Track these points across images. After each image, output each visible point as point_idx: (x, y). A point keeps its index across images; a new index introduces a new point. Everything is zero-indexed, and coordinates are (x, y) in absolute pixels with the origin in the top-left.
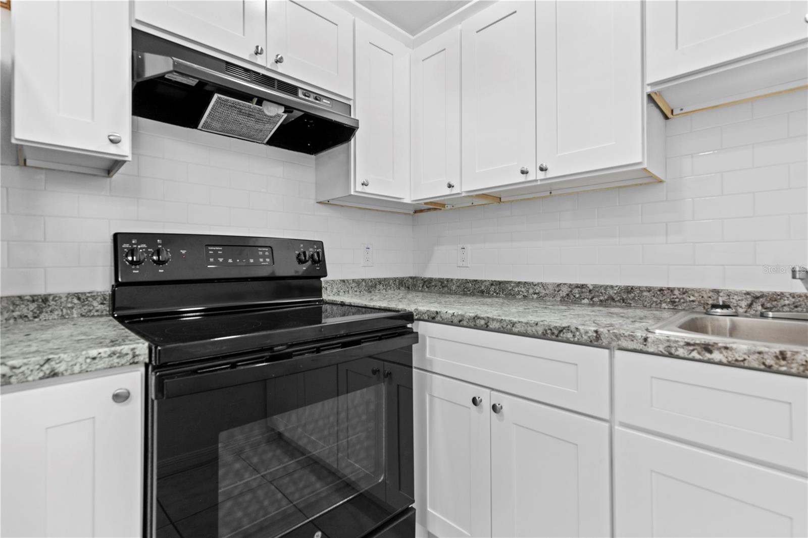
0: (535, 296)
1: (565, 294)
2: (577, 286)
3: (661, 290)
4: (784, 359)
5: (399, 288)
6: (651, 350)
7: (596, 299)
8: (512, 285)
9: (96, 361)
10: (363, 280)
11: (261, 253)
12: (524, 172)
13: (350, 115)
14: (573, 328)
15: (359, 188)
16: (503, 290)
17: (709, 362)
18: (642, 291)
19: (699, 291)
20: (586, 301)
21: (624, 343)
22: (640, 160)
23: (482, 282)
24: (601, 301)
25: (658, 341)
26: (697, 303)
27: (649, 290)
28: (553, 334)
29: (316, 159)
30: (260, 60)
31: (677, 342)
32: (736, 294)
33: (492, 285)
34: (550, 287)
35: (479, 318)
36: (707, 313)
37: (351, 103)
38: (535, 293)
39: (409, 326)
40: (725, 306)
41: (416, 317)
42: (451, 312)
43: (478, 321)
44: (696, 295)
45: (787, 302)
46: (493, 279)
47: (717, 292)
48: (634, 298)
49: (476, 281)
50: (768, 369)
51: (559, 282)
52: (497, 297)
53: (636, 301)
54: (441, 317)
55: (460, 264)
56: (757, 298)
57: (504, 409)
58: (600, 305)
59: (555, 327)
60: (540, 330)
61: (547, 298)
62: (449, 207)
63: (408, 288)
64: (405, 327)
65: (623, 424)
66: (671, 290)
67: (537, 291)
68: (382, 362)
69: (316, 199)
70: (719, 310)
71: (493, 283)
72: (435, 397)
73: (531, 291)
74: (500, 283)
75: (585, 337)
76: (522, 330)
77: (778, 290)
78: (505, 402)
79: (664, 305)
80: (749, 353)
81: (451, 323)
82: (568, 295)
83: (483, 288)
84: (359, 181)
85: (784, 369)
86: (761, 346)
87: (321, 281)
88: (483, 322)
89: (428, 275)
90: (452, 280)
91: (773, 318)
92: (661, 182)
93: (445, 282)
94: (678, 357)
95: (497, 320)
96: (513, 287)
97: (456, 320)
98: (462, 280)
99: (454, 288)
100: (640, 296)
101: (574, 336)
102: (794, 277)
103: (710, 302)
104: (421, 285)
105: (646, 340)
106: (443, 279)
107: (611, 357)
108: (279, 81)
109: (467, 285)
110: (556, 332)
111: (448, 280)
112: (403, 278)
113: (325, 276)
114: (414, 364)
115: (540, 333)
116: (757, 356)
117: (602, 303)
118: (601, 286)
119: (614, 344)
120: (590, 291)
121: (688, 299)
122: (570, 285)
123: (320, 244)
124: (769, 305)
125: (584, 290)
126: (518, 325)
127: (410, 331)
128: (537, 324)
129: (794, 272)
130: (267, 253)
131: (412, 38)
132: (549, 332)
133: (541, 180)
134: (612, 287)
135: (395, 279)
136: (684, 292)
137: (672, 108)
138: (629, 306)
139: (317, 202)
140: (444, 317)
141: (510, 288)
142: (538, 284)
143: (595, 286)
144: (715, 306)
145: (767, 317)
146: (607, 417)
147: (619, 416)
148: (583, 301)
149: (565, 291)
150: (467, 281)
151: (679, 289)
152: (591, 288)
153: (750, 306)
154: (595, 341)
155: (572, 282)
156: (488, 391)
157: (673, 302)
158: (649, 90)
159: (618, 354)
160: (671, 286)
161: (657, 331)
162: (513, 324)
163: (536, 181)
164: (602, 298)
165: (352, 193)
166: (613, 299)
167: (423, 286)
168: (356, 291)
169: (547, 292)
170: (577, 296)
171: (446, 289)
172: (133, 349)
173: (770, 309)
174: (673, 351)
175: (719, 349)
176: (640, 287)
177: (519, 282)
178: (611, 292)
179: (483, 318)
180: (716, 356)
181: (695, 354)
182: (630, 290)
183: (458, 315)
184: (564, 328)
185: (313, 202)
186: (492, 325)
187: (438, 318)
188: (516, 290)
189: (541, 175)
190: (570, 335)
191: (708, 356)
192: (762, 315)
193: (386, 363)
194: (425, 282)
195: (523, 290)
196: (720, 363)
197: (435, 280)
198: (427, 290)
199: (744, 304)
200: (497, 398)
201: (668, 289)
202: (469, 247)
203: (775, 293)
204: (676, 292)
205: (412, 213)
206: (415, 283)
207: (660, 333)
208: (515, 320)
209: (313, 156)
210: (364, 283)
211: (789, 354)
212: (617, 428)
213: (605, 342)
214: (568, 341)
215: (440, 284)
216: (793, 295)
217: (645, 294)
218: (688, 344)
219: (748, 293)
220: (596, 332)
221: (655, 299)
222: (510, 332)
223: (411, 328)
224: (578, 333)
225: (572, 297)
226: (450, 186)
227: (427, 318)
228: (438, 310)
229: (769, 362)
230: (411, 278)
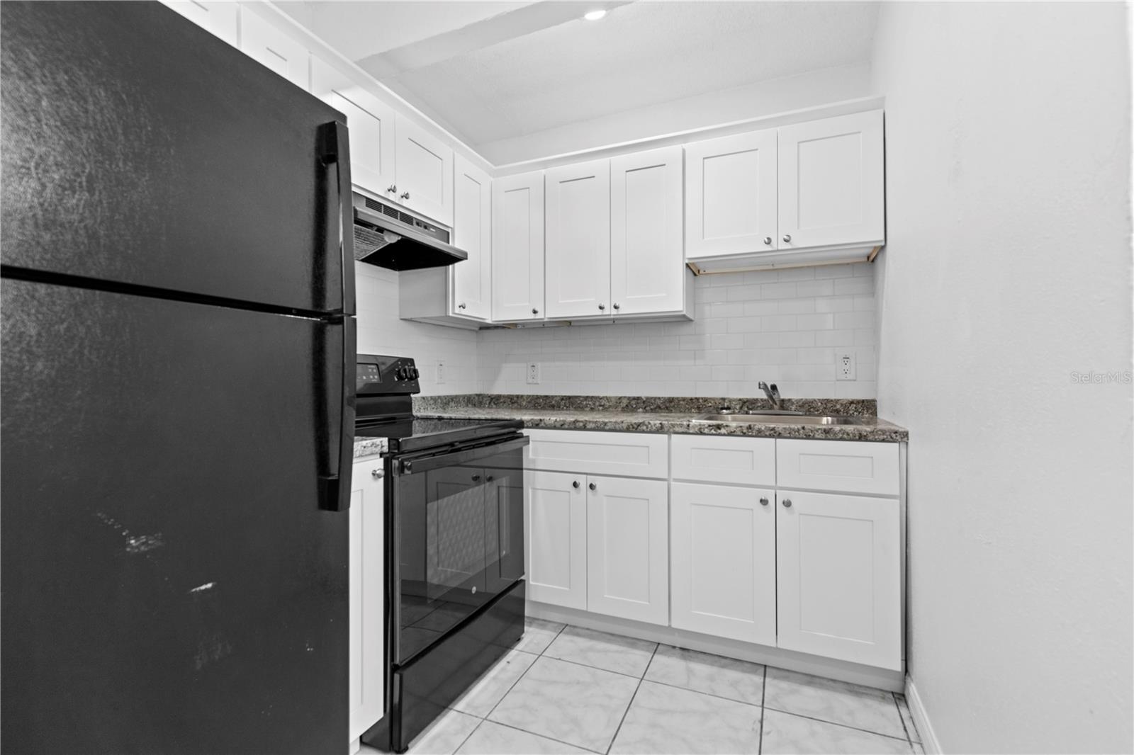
0: (601, 408)
1: (625, 405)
2: (634, 399)
3: (691, 399)
4: (750, 428)
5: (467, 406)
6: (691, 431)
7: (648, 408)
8: (581, 399)
9: (366, 449)
10: (439, 397)
11: (370, 370)
12: (601, 308)
13: (448, 243)
14: (646, 423)
15: (457, 310)
16: (573, 404)
17: (720, 435)
18: (679, 401)
19: (713, 399)
20: (641, 410)
21: (677, 429)
22: (681, 309)
23: (553, 397)
24: (651, 409)
25: (694, 426)
26: (712, 408)
27: (684, 399)
28: (633, 428)
29: (400, 276)
30: (391, 196)
31: (704, 425)
32: (734, 400)
33: (562, 399)
34: (613, 400)
35: (578, 421)
36: (719, 413)
37: (450, 230)
38: (600, 406)
39: (519, 431)
40: (728, 408)
41: (525, 425)
42: (553, 419)
43: (577, 424)
44: (712, 402)
45: (759, 404)
46: (564, 395)
47: (724, 399)
48: (674, 406)
49: (546, 396)
50: (744, 435)
51: (620, 396)
52: (566, 410)
53: (675, 408)
54: (545, 423)
55: (530, 380)
56: (745, 402)
57: (598, 487)
58: (652, 412)
59: (635, 423)
60: (625, 426)
61: (611, 409)
62: (520, 327)
63: (475, 405)
64: (515, 432)
65: (675, 480)
66: (697, 399)
67: (602, 404)
68: (482, 470)
69: (400, 316)
70: (724, 411)
71: (563, 398)
72: (538, 489)
73: (597, 404)
74: (570, 398)
75: (654, 428)
76: (612, 427)
77: (755, 397)
78: (597, 481)
79: (693, 410)
80: (737, 427)
81: (554, 428)
82: (627, 406)
83: (553, 402)
84: (458, 303)
85: (750, 434)
86: (742, 424)
87: (411, 398)
88: (581, 424)
89: (496, 391)
90: (522, 396)
91: (752, 414)
92: (691, 320)
93: (515, 399)
94: (705, 434)
95: (593, 422)
96: (582, 401)
97: (558, 425)
98: (533, 396)
99: (524, 403)
100: (678, 404)
101: (647, 428)
102: (760, 388)
103: (720, 406)
104: (488, 402)
105: (688, 425)
106: (513, 396)
107: (669, 439)
108: (401, 213)
109: (538, 401)
110: (635, 426)
111: (518, 396)
112: (470, 395)
113: (418, 392)
114: (524, 467)
115: (625, 428)
116: (740, 428)
117: (652, 411)
118: (652, 398)
119: (671, 430)
120: (644, 402)
121: (708, 405)
122: (629, 398)
123: (411, 361)
124: (750, 407)
125: (639, 401)
126: (609, 424)
127: (521, 436)
128: (622, 422)
129: (760, 384)
130: (375, 371)
131: (494, 167)
132: (631, 427)
133: (614, 315)
134: (659, 398)
135: (464, 396)
136: (705, 400)
137: (699, 268)
138: (671, 412)
139: (402, 319)
140: (547, 423)
141: (579, 402)
142: (603, 397)
143: (647, 398)
144: (722, 409)
145: (749, 414)
146: (666, 477)
147: (674, 475)
148: (639, 410)
149: (625, 402)
150: (538, 397)
151: (702, 398)
152: (645, 399)
153: (741, 408)
154: (660, 430)
155: (630, 396)
156: (585, 476)
157: (698, 408)
158: (687, 261)
159: (674, 436)
160: (697, 396)
161: (694, 421)
162: (605, 424)
163: (610, 315)
164: (652, 407)
165: (451, 314)
166: (660, 408)
167: (490, 403)
168: (433, 408)
169: (611, 404)
170: (634, 406)
171: (516, 405)
172: (381, 442)
173: (751, 409)
174: (702, 430)
175: (724, 427)
176: (678, 398)
177: (587, 397)
178: (659, 402)
179: (582, 422)
180: (723, 431)
181: (713, 431)
182: (671, 400)
183: (560, 421)
184: (641, 423)
185: (398, 318)
186: (589, 426)
187: (542, 424)
188: (585, 403)
189: (614, 312)
190: (645, 428)
191: (719, 431)
192: (747, 413)
193: (486, 470)
194: (492, 399)
195: (590, 403)
196: (724, 435)
197: (504, 396)
198: (494, 406)
199: (738, 407)
200: (591, 479)
201: (696, 398)
202: (539, 365)
203: (754, 399)
204: (701, 401)
205: (477, 329)
206: (481, 400)
207: (694, 422)
208: (607, 420)
209: (397, 272)
210: (439, 400)
211: (752, 426)
212: (673, 483)
213: (666, 429)
214: (643, 432)
215: (509, 400)
216: (762, 400)
217: (681, 402)
218: (710, 426)
219: (740, 400)
220: (661, 424)
221: (687, 406)
222: (603, 430)
223: (522, 434)
224: (650, 426)
225: (630, 407)
226: (535, 312)
227: (531, 425)
228: (542, 418)
229: (745, 431)
230: (477, 395)
